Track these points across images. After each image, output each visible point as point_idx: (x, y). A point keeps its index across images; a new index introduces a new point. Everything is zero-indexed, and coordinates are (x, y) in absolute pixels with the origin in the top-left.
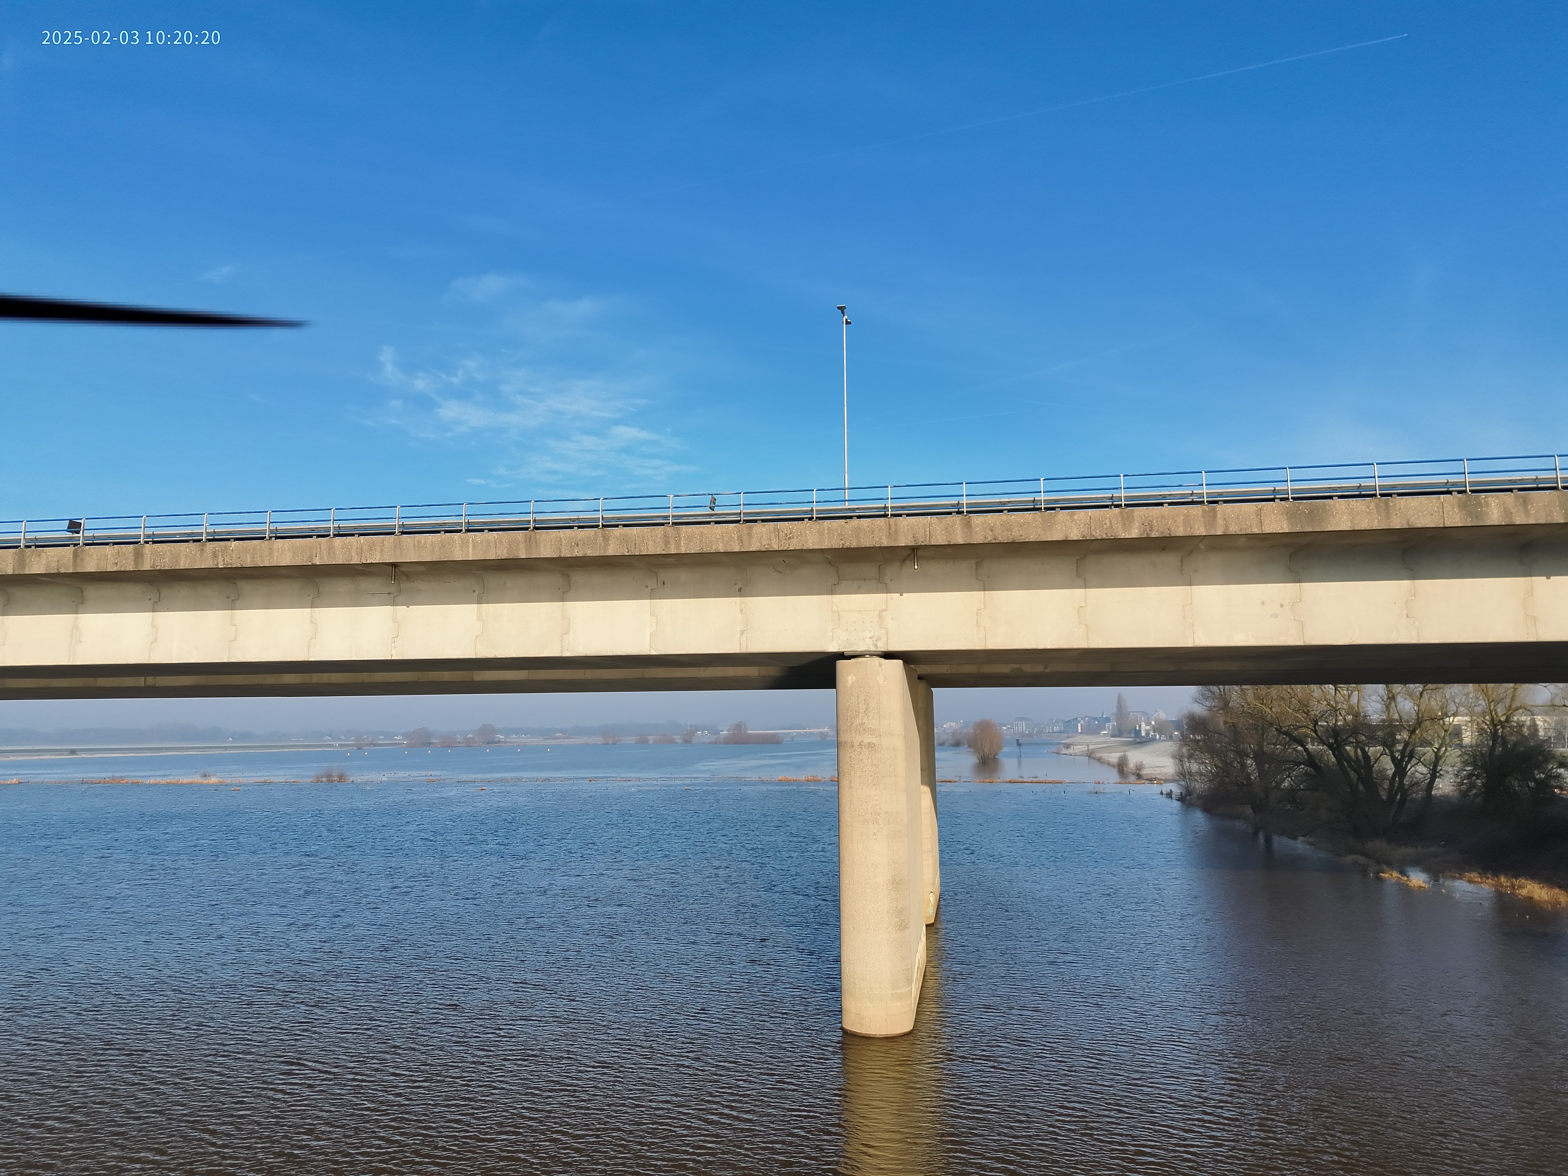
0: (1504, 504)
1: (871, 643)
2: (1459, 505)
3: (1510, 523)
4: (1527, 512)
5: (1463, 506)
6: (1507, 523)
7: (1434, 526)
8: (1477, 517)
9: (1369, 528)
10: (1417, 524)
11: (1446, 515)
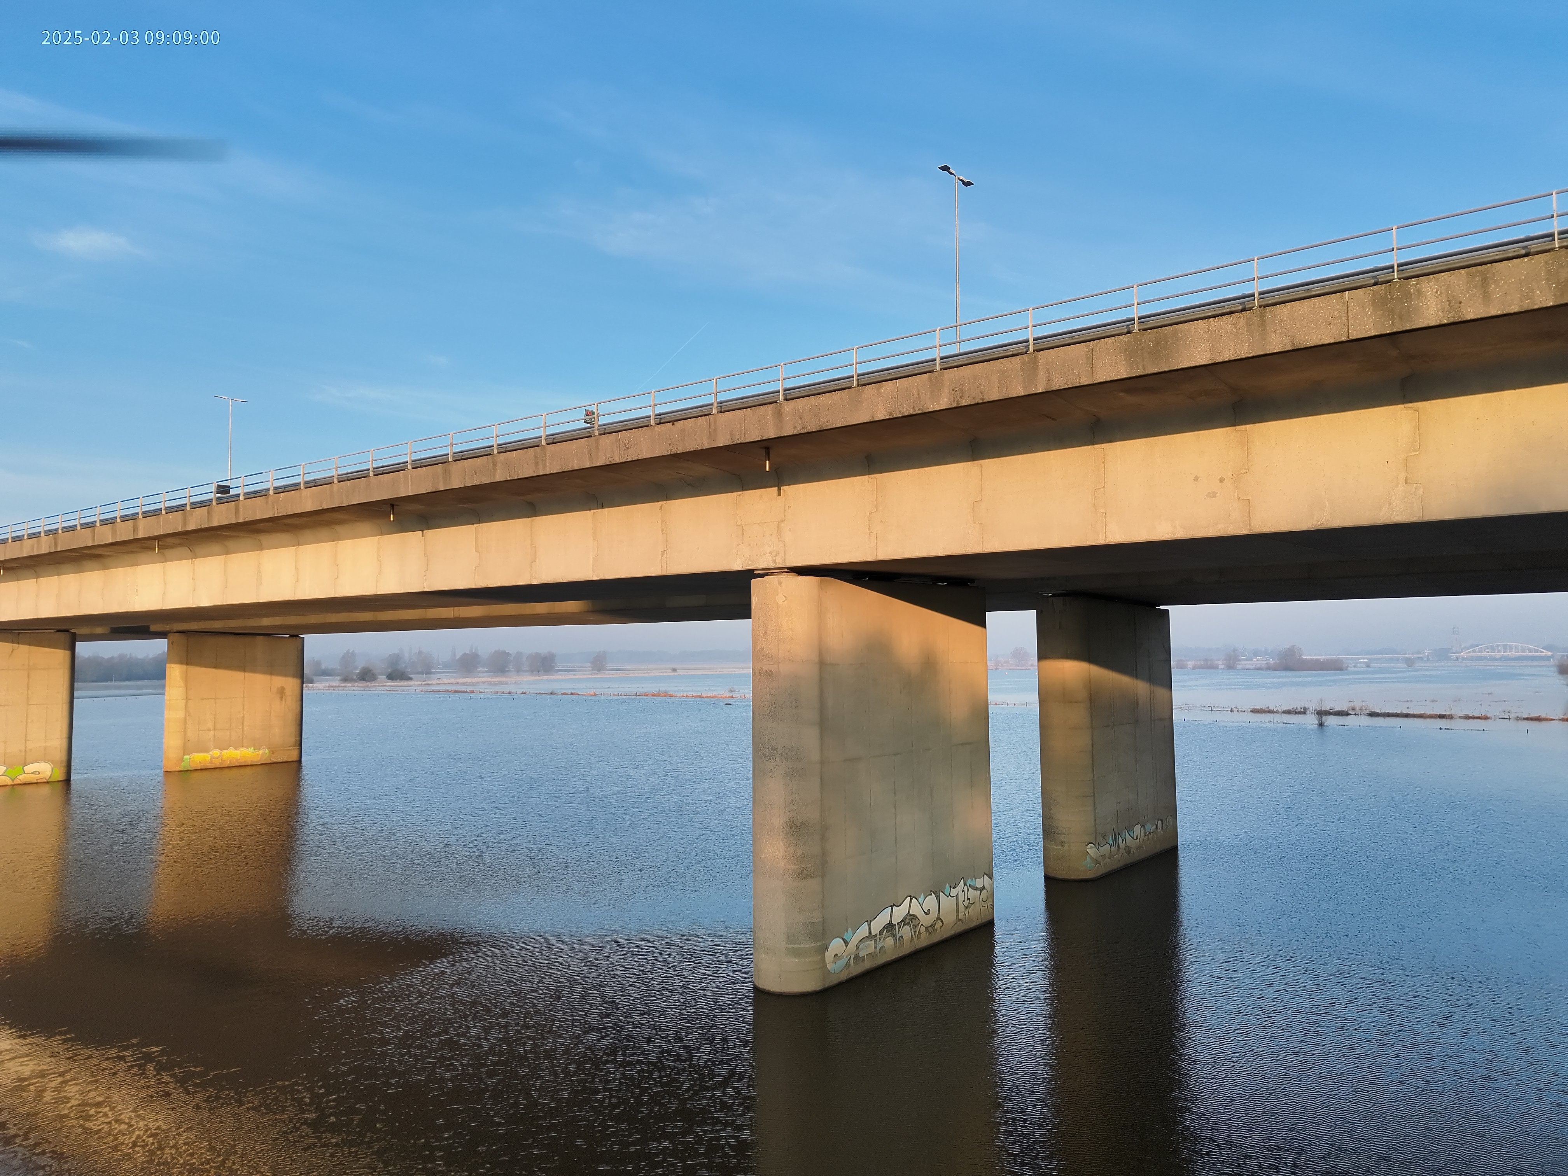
0: (1447, 290)
1: (771, 559)
2: (1374, 303)
3: (1457, 320)
4: (1486, 297)
5: (1379, 303)
6: (1452, 320)
7: (1332, 341)
8: (1401, 317)
9: (1235, 357)
10: (1306, 341)
11: (1351, 321)
